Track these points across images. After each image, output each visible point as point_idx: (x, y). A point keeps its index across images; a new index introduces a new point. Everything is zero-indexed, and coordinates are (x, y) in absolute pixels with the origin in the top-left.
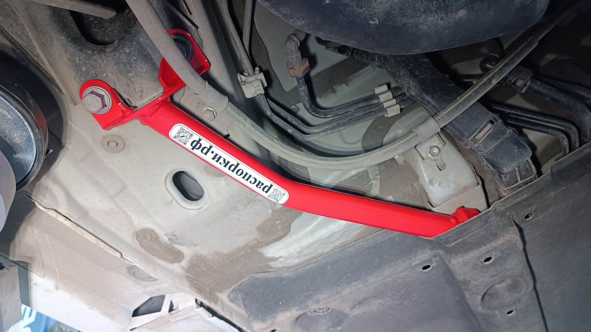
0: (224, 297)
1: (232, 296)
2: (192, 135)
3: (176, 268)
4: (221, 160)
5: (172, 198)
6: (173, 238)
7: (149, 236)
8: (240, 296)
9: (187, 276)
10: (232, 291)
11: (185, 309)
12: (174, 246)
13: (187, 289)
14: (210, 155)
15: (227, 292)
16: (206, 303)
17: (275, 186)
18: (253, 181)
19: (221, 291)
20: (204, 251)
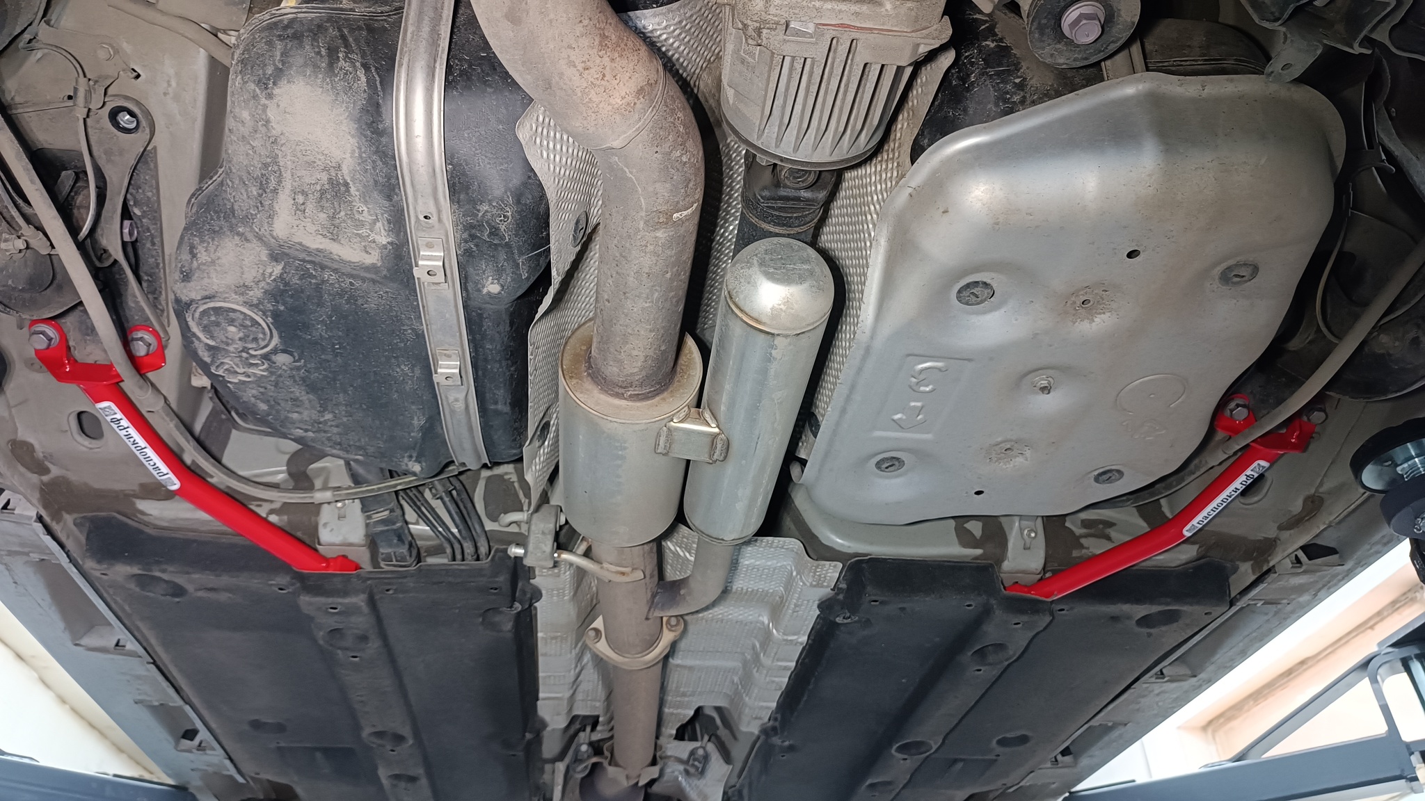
0: (69, 518)
1: (78, 521)
2: (116, 414)
3: (35, 478)
4: (132, 440)
5: (68, 429)
6: (49, 457)
7: (25, 448)
8: (87, 525)
9: (41, 488)
10: (83, 517)
11: (21, 516)
12: (46, 463)
13: (35, 501)
14: (124, 432)
15: (76, 515)
16: (47, 519)
17: (171, 475)
18: (152, 464)
19: (68, 513)
20: (73, 477)
